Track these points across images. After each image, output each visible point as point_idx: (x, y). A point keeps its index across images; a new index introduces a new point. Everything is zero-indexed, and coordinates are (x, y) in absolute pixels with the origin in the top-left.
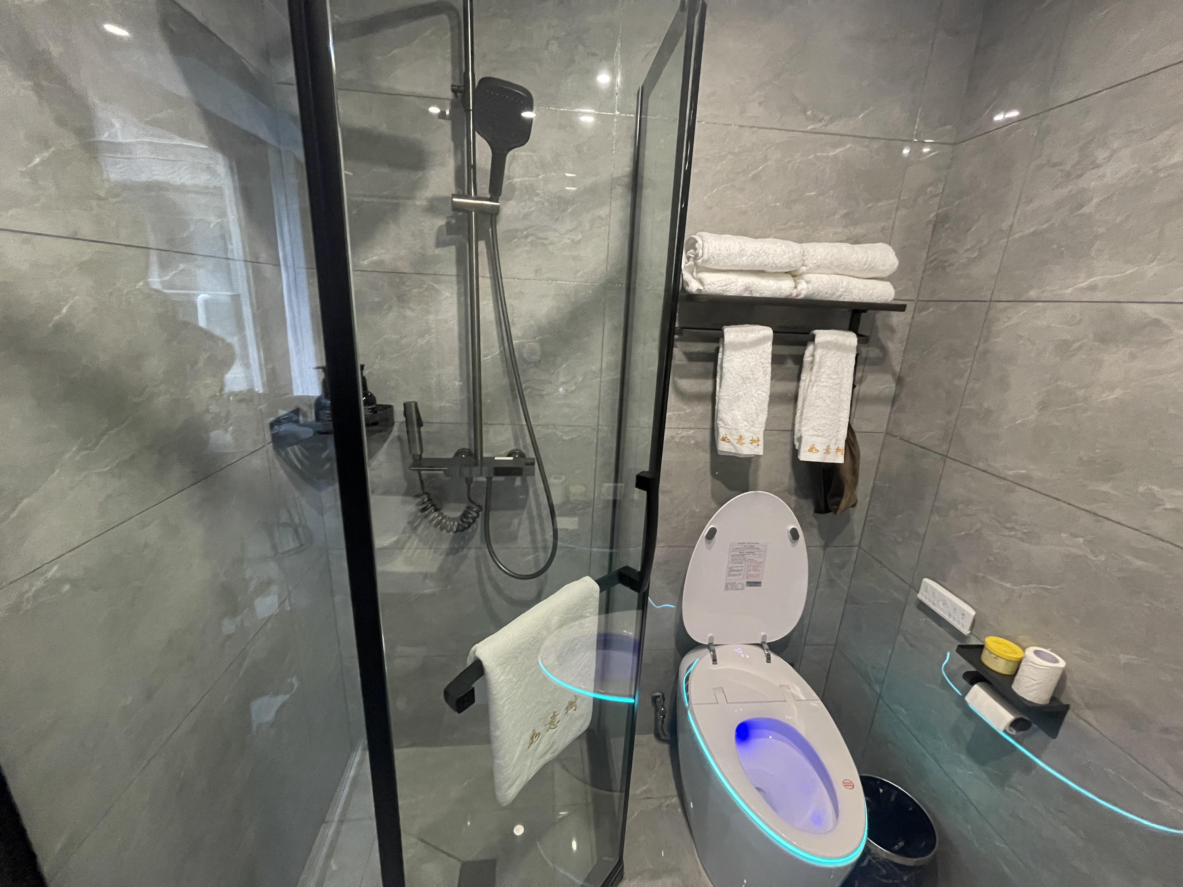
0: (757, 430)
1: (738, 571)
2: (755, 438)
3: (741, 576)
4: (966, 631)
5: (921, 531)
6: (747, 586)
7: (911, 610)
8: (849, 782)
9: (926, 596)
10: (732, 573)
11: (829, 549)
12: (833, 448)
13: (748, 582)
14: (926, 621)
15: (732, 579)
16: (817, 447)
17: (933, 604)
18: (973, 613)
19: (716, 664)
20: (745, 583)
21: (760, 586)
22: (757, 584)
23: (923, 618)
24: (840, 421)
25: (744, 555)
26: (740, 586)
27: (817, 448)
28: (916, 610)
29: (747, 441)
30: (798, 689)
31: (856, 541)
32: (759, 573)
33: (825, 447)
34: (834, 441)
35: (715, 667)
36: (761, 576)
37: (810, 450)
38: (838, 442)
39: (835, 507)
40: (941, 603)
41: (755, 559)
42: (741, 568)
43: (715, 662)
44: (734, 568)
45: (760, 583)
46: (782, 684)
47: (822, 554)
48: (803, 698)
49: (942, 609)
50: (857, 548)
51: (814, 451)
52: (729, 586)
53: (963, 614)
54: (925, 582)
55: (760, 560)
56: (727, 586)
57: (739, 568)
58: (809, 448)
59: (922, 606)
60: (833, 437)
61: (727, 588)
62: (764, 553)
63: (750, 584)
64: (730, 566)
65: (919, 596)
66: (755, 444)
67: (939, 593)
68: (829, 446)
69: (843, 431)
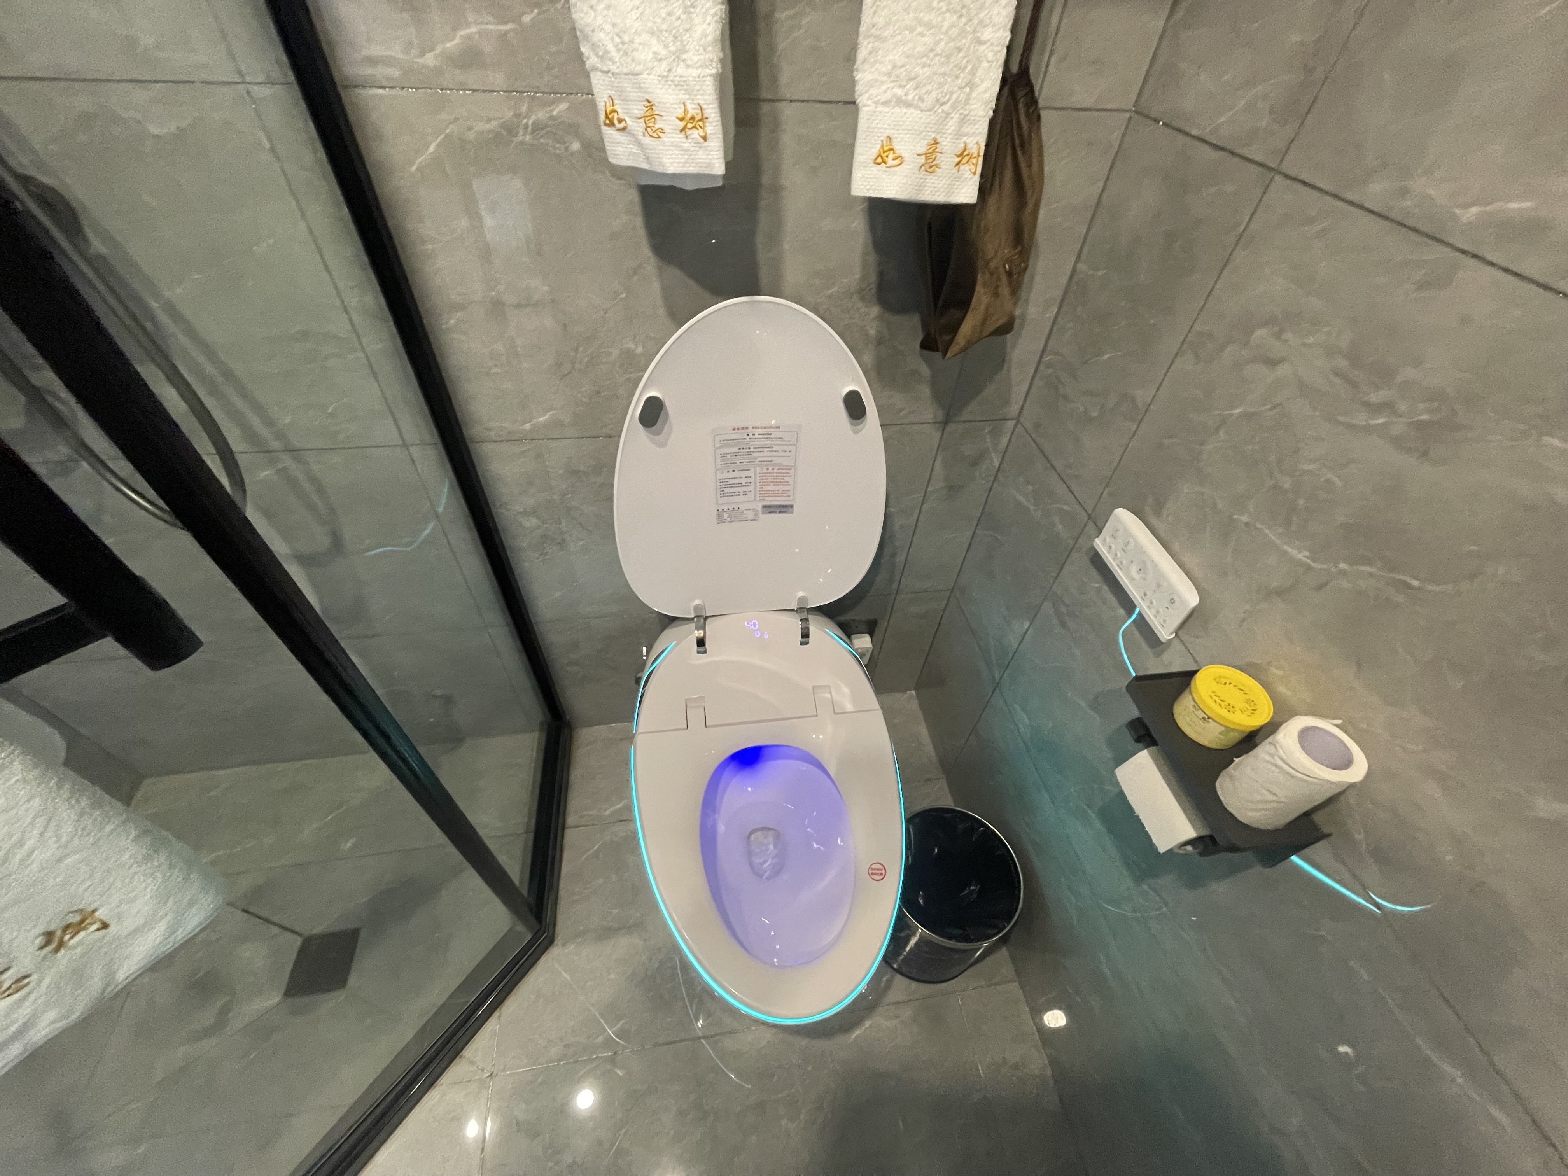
0: (694, 72)
1: (740, 485)
2: (692, 110)
3: (751, 496)
4: (1165, 634)
5: (1142, 395)
6: (763, 513)
7: (1079, 562)
8: (880, 867)
9: (1110, 547)
10: (726, 490)
11: (951, 427)
12: (949, 147)
13: (765, 507)
14: (1099, 590)
15: (728, 503)
16: (900, 148)
17: (1120, 565)
18: (1192, 599)
19: (705, 652)
20: (760, 509)
21: (792, 513)
22: (785, 509)
23: (1096, 583)
24: (980, 42)
25: (749, 454)
26: (750, 515)
27: (898, 152)
28: (1088, 563)
29: (669, 123)
30: (846, 690)
31: (1014, 409)
32: (788, 488)
33: (922, 147)
34: (952, 125)
35: (703, 659)
36: (791, 493)
37: (880, 160)
38: (966, 129)
39: (947, 338)
40: (1134, 569)
41: (776, 460)
42: (749, 480)
43: (702, 649)
44: (731, 482)
45: (792, 506)
46: (816, 684)
47: (937, 439)
48: (849, 707)
49: (1132, 579)
50: (1014, 422)
51: (890, 162)
52: (726, 516)
53: (1172, 601)
54: (1118, 520)
55: (785, 462)
56: (720, 516)
57: (744, 481)
58: (875, 151)
59: (1098, 562)
60: (954, 107)
61: (720, 518)
62: (792, 448)
63: (769, 509)
64: (720, 476)
65: (1098, 543)
66: (696, 134)
67: (1137, 545)
68: (936, 143)
69: (985, 85)
